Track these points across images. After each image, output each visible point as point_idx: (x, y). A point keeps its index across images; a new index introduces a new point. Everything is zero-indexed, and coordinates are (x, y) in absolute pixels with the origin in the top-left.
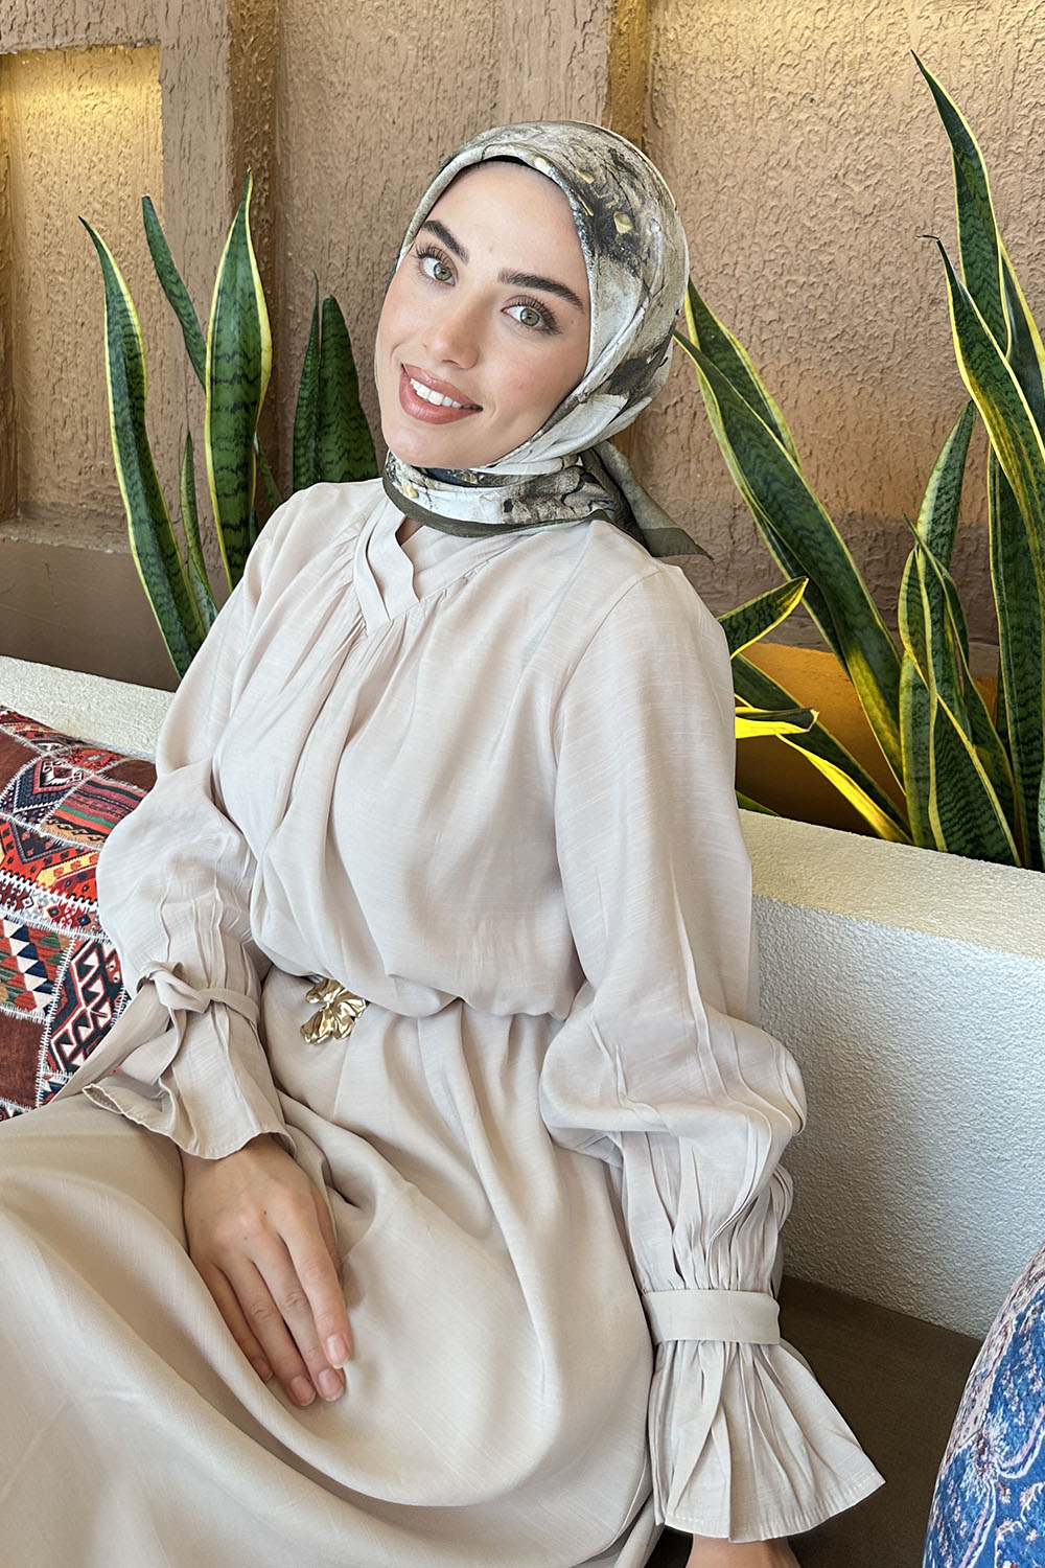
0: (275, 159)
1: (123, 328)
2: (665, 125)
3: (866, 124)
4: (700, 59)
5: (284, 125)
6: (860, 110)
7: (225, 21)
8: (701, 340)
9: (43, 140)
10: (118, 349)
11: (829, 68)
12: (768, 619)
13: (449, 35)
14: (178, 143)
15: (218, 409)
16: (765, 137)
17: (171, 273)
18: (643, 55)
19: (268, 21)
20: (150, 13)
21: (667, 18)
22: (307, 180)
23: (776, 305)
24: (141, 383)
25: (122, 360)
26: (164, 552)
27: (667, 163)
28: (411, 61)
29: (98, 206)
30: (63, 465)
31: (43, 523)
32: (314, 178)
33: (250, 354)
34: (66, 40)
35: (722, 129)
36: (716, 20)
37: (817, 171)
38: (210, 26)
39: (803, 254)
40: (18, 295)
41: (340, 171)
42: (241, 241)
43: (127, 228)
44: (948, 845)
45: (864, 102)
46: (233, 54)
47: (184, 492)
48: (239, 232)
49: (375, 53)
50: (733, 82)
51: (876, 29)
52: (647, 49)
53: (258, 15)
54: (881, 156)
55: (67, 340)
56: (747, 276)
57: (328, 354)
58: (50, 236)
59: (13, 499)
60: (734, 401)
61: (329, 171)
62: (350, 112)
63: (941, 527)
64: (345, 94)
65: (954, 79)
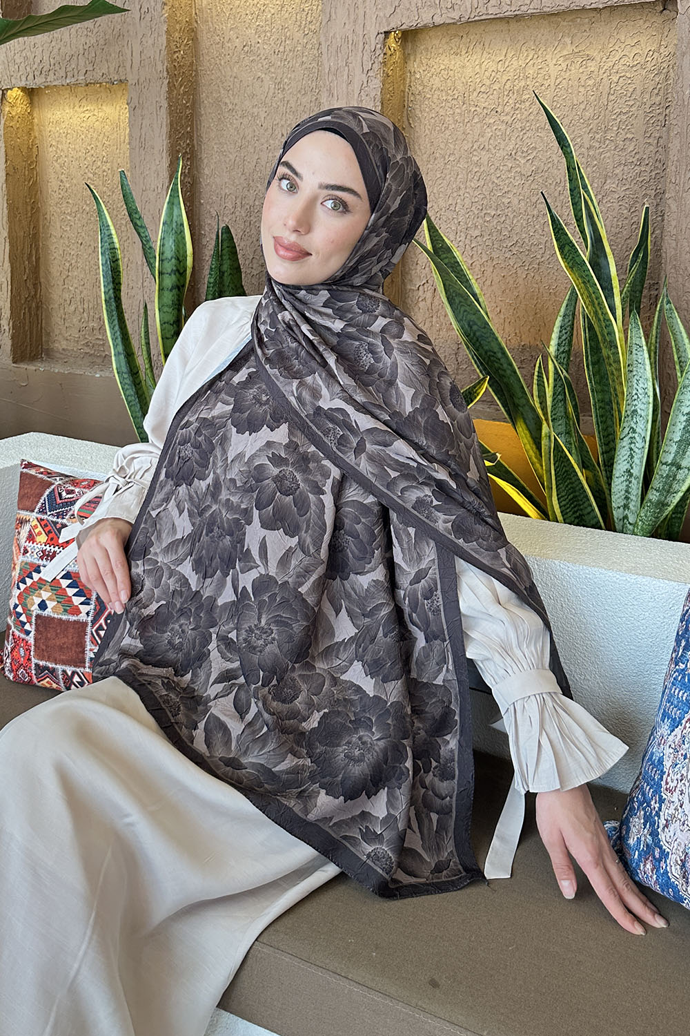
0: (193, 146)
1: (109, 244)
2: (415, 126)
3: (528, 125)
4: (434, 89)
5: (199, 127)
6: (524, 117)
7: (165, 70)
8: (434, 247)
9: (59, 137)
10: (107, 256)
11: (506, 93)
12: (470, 401)
13: (293, 77)
14: (138, 140)
15: (163, 289)
16: (471, 132)
17: (136, 213)
18: (402, 87)
19: (190, 68)
20: (122, 65)
21: (415, 66)
22: (212, 159)
23: (479, 227)
24: (119, 275)
25: (109, 262)
26: (133, 372)
27: (417, 147)
28: (272, 91)
29: (91, 175)
30: (70, 326)
31: (57, 361)
32: (216, 158)
33: (180, 258)
34: (73, 80)
35: (447, 128)
36: (443, 67)
37: (500, 152)
38: (157, 73)
39: (493, 198)
40: (43, 227)
41: (231, 153)
42: (176, 195)
43: (107, 187)
44: (564, 520)
45: (526, 113)
46: (169, 87)
47: (143, 337)
48: (175, 190)
49: (251, 87)
50: (453, 102)
51: (531, 72)
52: (404, 84)
53: (183, 65)
54: (536, 143)
55: (72, 253)
56: (462, 211)
57: (224, 257)
58: (62, 193)
59: (40, 346)
60: (452, 280)
61: (225, 154)
62: (237, 119)
63: (563, 348)
64: (234, 109)
65: (575, 99)
